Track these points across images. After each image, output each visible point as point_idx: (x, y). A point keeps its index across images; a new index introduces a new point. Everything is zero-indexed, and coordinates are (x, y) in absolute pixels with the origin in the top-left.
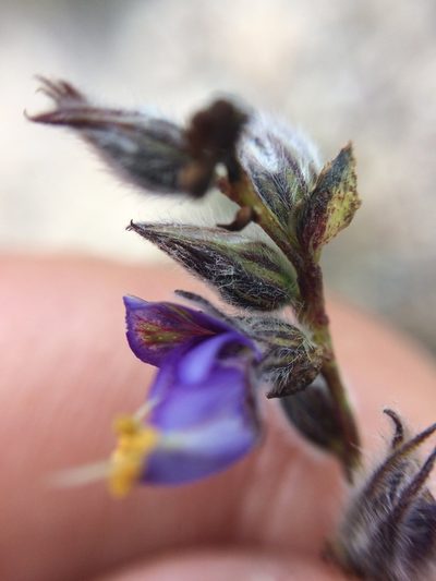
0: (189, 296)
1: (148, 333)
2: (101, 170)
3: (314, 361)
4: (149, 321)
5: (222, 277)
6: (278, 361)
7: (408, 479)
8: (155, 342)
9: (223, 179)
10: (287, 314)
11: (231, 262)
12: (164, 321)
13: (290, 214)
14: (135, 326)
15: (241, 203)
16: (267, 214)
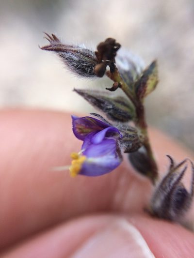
0: (96, 115)
1: (80, 129)
2: (65, 67)
3: (142, 140)
4: (80, 125)
5: (107, 109)
6: (128, 139)
7: (175, 179)
8: (82, 132)
9: (108, 71)
10: (131, 124)
11: (110, 103)
12: (86, 125)
13: (133, 85)
14: (75, 126)
15: (115, 81)
16: (124, 85)
